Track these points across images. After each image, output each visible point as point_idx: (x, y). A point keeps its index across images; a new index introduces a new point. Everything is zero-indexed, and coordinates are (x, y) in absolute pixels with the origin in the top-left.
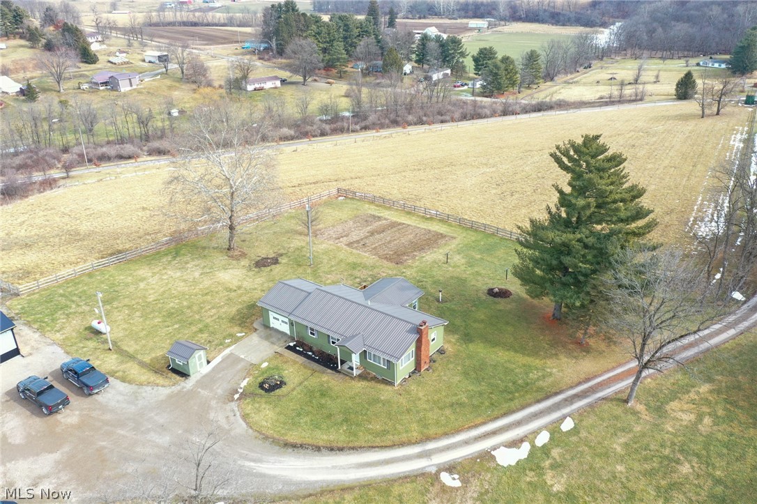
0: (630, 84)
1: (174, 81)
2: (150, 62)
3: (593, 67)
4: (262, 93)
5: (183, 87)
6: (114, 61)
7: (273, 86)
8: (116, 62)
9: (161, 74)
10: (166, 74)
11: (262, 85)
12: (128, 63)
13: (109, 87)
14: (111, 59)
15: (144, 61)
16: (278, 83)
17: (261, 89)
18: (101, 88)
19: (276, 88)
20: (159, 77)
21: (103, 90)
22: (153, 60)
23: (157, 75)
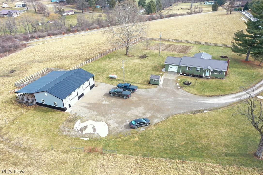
0: (189, 9)
1: (33, 13)
2: (18, 7)
3: (173, 6)
4: (69, 16)
5: (37, 15)
6: (4, 7)
7: (72, 14)
8: (5, 7)
9: (26, 11)
10: (28, 11)
11: (68, 13)
12: (10, 7)
13: (8, 16)
14: (2, 6)
15: (16, 6)
16: (73, 12)
17: (68, 15)
18: (5, 16)
19: (73, 14)
20: (25, 12)
21: (6, 17)
22: (19, 6)
23: (24, 11)
